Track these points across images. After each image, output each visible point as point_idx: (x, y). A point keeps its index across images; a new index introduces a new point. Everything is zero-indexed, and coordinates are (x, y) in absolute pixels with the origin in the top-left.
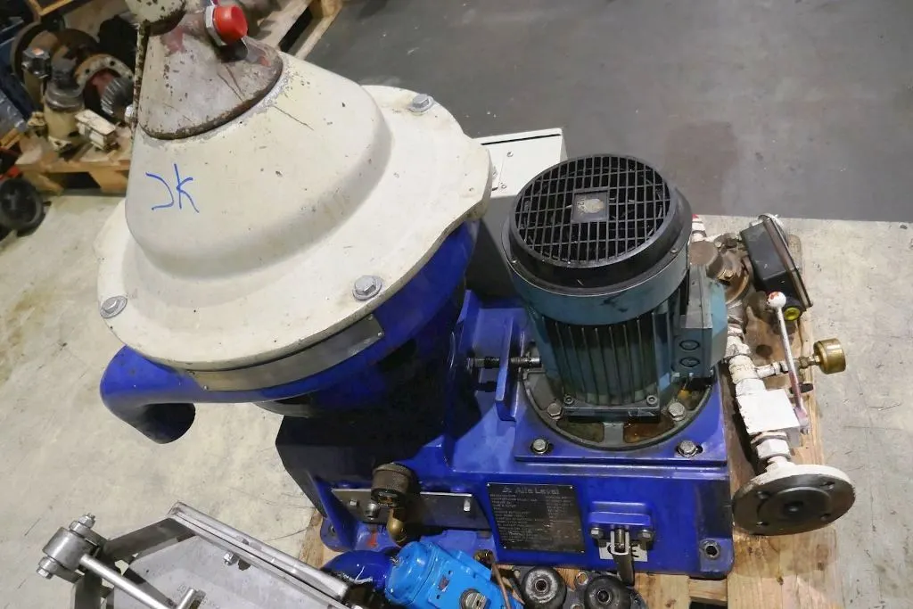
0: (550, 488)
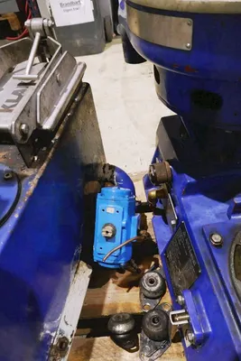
0: (195, 259)
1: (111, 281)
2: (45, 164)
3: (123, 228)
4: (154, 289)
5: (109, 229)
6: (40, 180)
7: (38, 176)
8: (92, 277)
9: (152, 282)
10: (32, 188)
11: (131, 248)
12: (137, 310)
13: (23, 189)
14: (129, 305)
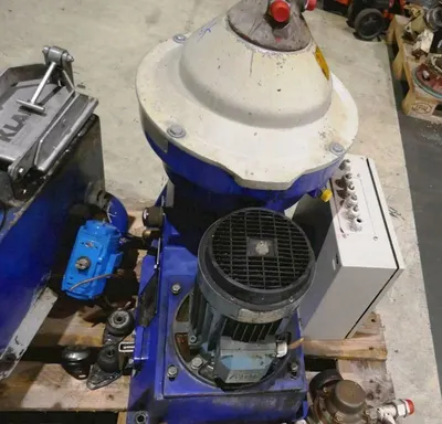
1: (77, 313)
2: (32, 199)
3: (98, 263)
4: (120, 326)
5: (84, 261)
6: (25, 212)
7: (23, 209)
8: (56, 306)
9: (120, 319)
10: (16, 220)
11: (103, 284)
12: (97, 344)
13: (7, 219)
14: (90, 338)
